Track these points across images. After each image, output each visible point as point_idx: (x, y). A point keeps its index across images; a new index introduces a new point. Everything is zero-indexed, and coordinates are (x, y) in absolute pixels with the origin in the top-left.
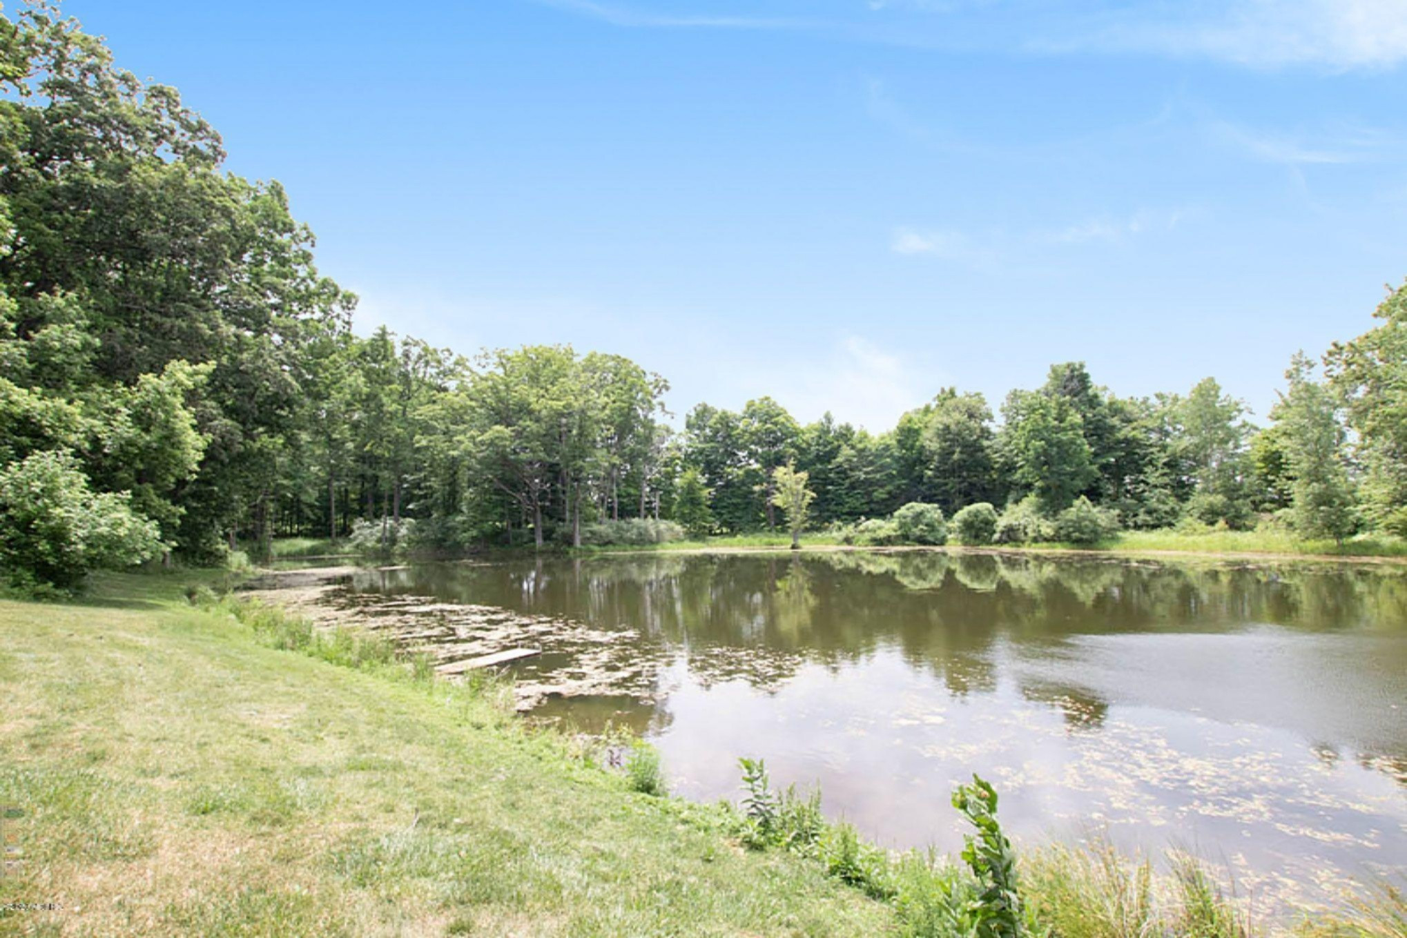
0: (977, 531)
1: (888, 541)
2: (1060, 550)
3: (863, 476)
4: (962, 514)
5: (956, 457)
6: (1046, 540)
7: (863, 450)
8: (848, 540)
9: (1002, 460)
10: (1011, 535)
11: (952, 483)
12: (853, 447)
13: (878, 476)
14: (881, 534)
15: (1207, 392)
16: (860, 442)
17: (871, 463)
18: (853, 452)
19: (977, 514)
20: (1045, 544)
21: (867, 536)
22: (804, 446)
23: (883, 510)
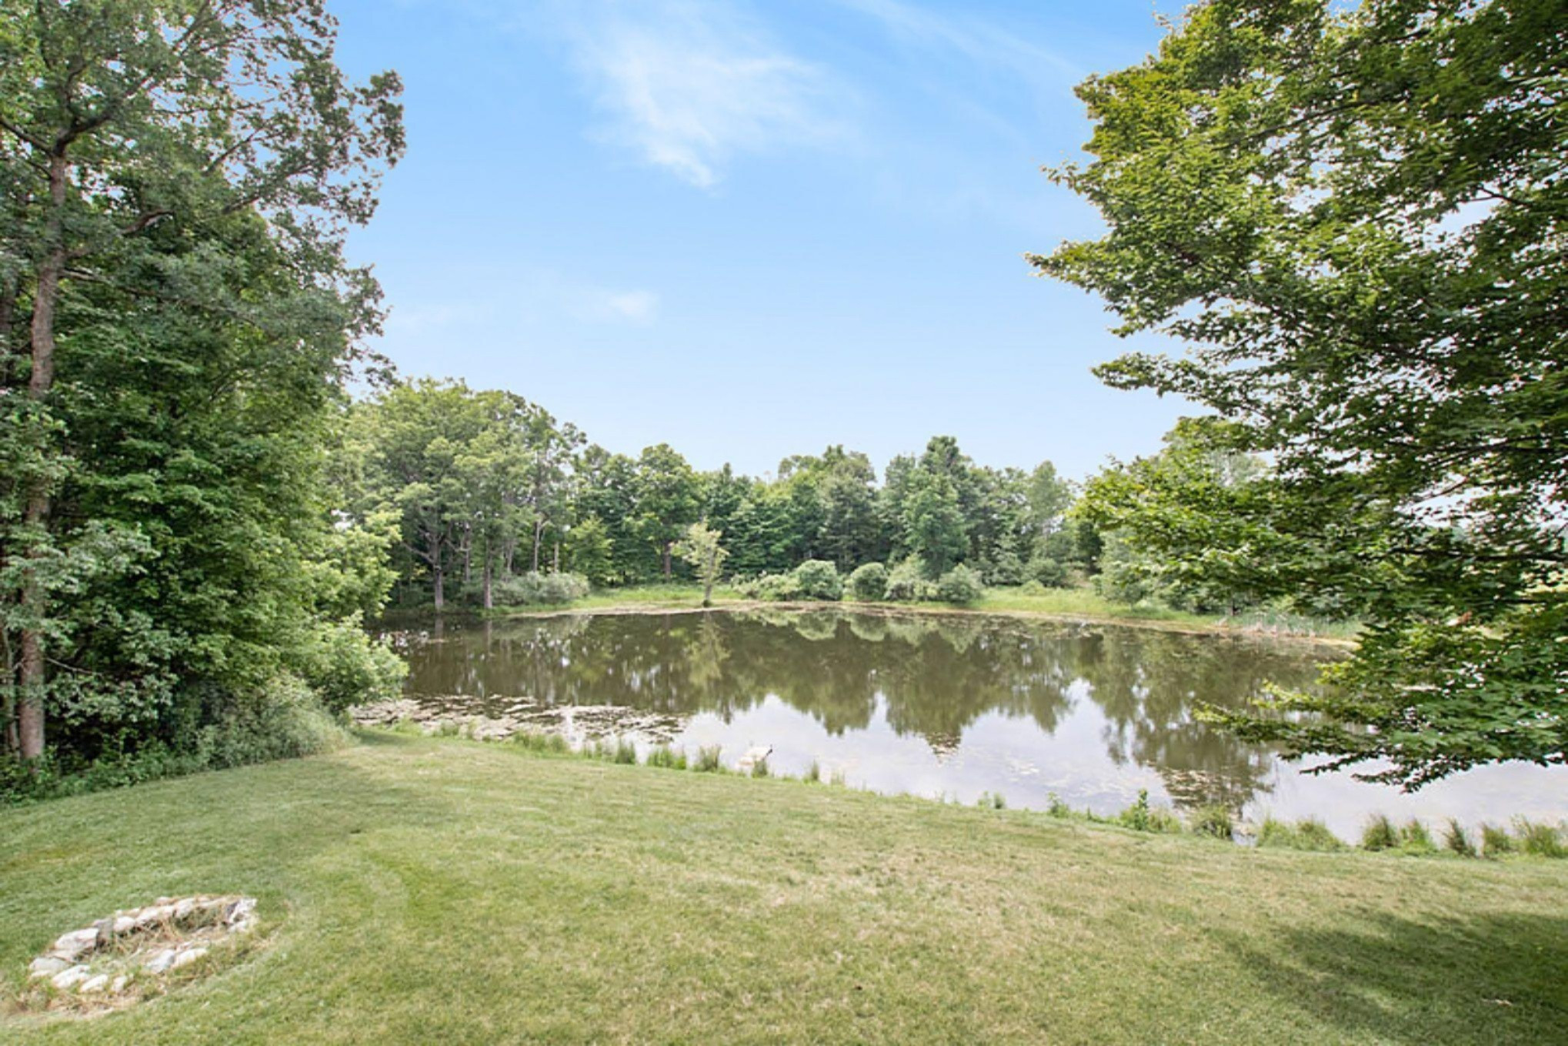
0: (870, 588)
1: (793, 596)
2: (943, 609)
3: (761, 530)
4: (858, 572)
5: (848, 516)
6: (931, 599)
7: (762, 504)
8: (752, 594)
9: (886, 521)
10: (900, 593)
11: (843, 540)
12: (751, 501)
13: (776, 530)
14: (785, 590)
15: (1046, 472)
16: (759, 496)
17: (769, 518)
18: (752, 506)
19: (870, 573)
20: (930, 603)
21: (772, 591)
22: (704, 497)
23: (781, 563)
